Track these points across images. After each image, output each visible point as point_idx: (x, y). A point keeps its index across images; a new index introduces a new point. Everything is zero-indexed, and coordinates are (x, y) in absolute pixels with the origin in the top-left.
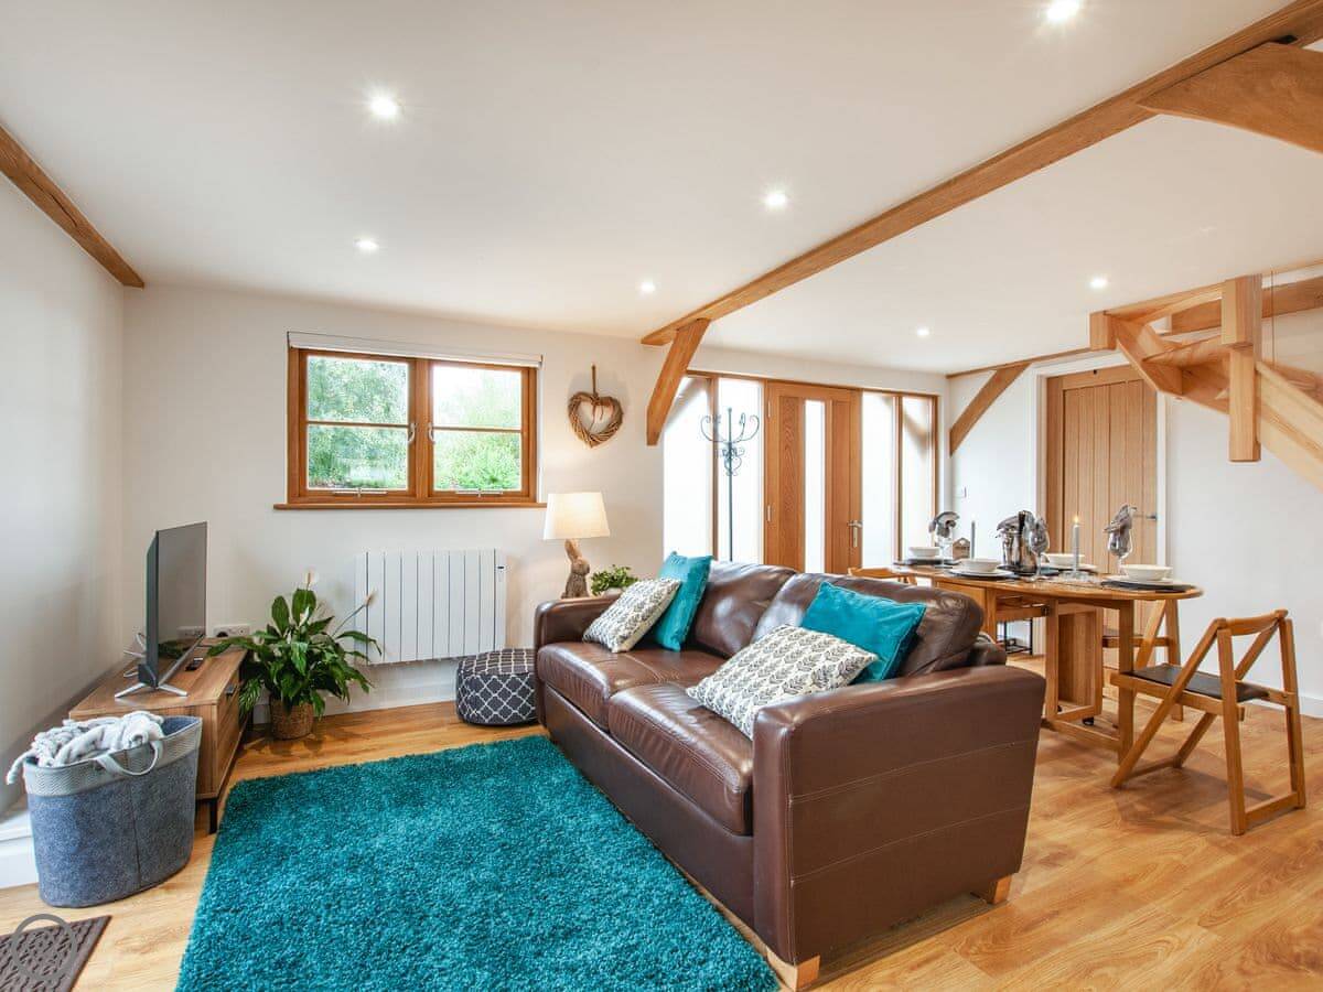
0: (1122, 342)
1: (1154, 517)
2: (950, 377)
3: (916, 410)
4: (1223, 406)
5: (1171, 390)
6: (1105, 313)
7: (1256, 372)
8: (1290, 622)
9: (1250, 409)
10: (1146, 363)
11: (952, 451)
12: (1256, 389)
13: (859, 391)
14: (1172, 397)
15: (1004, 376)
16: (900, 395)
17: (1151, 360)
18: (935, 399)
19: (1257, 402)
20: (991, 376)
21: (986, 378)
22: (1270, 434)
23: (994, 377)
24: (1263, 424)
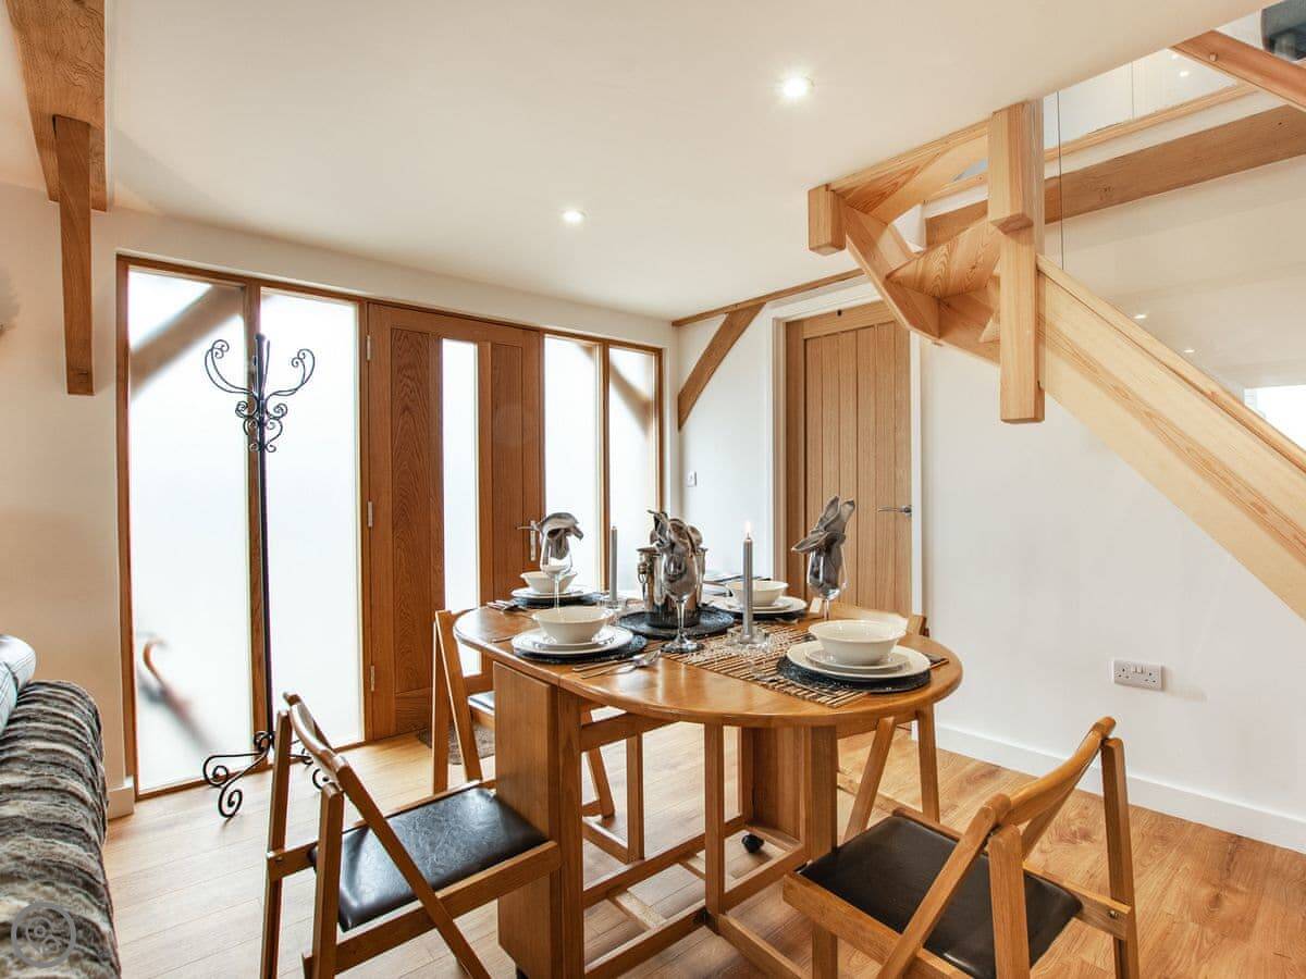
0: (852, 238)
1: (908, 511)
2: (678, 324)
3: (634, 367)
4: (991, 350)
5: (924, 329)
6: (827, 186)
7: (1039, 272)
8: (1119, 743)
9: (1029, 332)
10: (891, 282)
11: (680, 424)
12: (1039, 298)
13: (537, 334)
14: (928, 341)
15: (737, 318)
16: (606, 344)
17: (898, 274)
18: (658, 353)
19: (1040, 320)
20: (723, 320)
21: (716, 323)
22: (1060, 373)
23: (724, 323)
24: (1049, 356)
